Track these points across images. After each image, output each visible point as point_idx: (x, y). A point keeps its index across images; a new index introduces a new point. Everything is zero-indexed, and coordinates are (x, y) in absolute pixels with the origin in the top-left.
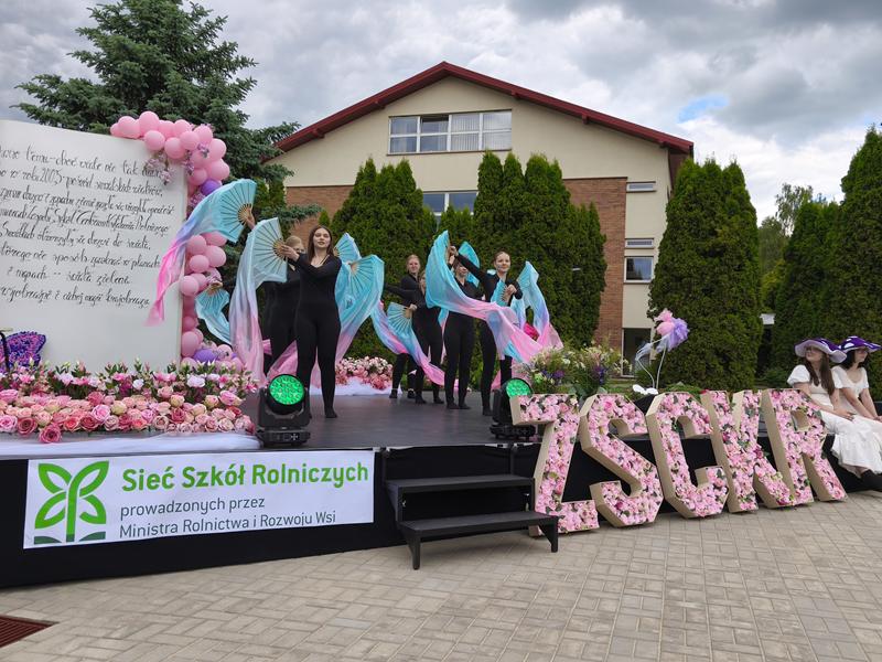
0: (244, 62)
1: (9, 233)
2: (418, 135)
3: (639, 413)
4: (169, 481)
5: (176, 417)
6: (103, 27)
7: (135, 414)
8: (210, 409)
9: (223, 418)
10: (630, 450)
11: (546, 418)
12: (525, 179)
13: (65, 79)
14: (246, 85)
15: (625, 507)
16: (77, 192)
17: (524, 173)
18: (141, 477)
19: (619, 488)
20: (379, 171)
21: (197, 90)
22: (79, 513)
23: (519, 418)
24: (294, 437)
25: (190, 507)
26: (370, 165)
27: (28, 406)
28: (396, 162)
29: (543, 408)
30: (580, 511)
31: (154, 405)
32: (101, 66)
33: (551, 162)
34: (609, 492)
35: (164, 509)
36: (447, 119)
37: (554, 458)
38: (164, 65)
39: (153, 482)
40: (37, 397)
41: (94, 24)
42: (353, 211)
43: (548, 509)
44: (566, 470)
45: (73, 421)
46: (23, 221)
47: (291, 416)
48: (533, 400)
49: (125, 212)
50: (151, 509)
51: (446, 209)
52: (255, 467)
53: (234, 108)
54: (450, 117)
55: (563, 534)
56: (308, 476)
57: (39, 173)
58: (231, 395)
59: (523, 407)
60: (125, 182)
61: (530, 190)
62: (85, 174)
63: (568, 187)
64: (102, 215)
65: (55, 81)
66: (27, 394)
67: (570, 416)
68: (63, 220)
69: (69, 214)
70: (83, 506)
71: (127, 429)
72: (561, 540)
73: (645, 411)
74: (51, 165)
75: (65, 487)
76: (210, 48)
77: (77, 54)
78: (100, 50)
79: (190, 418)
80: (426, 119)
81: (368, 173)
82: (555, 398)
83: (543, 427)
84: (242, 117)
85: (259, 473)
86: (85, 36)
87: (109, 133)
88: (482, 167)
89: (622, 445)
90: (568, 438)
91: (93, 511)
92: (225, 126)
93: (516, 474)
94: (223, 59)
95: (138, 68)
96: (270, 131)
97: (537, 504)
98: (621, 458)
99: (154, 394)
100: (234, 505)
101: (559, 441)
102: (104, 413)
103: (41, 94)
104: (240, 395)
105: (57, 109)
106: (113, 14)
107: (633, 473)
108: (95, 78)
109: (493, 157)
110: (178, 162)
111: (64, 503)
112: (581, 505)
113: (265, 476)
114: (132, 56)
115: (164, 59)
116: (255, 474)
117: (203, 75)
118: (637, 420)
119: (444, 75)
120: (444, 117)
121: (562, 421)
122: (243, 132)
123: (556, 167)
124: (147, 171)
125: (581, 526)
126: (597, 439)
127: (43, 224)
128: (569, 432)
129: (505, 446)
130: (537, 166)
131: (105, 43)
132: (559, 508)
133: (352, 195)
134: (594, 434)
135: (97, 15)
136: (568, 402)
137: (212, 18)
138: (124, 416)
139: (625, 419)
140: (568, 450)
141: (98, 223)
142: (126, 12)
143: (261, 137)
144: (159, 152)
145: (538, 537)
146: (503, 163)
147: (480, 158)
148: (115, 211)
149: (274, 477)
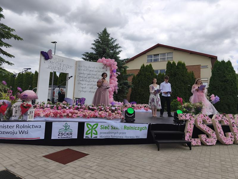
0: (120, 47)
1: (80, 80)
2: (153, 58)
3: (210, 119)
4: (109, 128)
5: (109, 115)
6: (96, 43)
7: (103, 115)
8: (116, 114)
9: (118, 116)
10: (208, 127)
11: (187, 119)
12: (177, 66)
13: (89, 53)
14: (120, 51)
15: (207, 141)
16: (91, 73)
17: (176, 65)
18: (104, 127)
19: (206, 136)
20: (145, 66)
21: (111, 53)
22: (93, 133)
23: (180, 118)
24: (132, 120)
25: (112, 133)
26: (143, 65)
27: (85, 112)
28: (149, 64)
29: (186, 117)
30: (196, 141)
31: (106, 113)
32: (95, 50)
33: (183, 62)
34: (203, 137)
35: (107, 133)
36: (159, 55)
37: (189, 128)
38: (106, 49)
39: (106, 128)
40: (86, 111)
41: (94, 43)
42: (140, 74)
43: (188, 140)
44: (192, 131)
45: (92, 115)
46: (82, 78)
47: (131, 116)
48: (184, 115)
49: (99, 76)
50: (105, 133)
51: (159, 73)
52: (125, 126)
53: (118, 56)
54: (160, 54)
55: (193, 146)
56: (135, 128)
57: (85, 70)
58: (120, 111)
59: (181, 116)
60: (99, 71)
61: (178, 69)
62: (93, 69)
63: (187, 67)
64: (95, 77)
65: (87, 53)
66: (84, 110)
67: (192, 119)
68: (89, 78)
69: (90, 77)
70: (94, 131)
71: (101, 117)
72: (192, 147)
73: (211, 118)
74: (87, 68)
75: (91, 128)
76: (114, 45)
77: (91, 48)
78: (95, 47)
79: (112, 115)
80: (154, 55)
81: (143, 67)
82: (189, 114)
83: (186, 121)
84: (119, 57)
85: (125, 127)
86: (93, 45)
87: (97, 62)
88: (167, 64)
89: (206, 126)
90: (192, 123)
91: (95, 133)
92: (117, 59)
93: (180, 131)
94: (116, 47)
95: (101, 49)
96: (125, 60)
97: (185, 138)
98: (206, 129)
99: (106, 111)
100: (120, 133)
101: (190, 124)
102: (97, 114)
103: (85, 55)
104: (121, 111)
105: (88, 58)
106: (97, 40)
107: (209, 133)
108: (94, 52)
109: (170, 62)
110: (108, 66)
111: (90, 131)
112: (196, 139)
113: (126, 128)
114: (100, 47)
115: (106, 48)
116: (124, 127)
117: (113, 50)
118: (209, 120)
119: (158, 46)
120: (158, 55)
121: (191, 120)
122: (120, 60)
123: (184, 63)
124: (103, 68)
125: (196, 144)
126: (200, 124)
127: (86, 78)
128: (192, 122)
129: (177, 124)
130: (179, 63)
131: (96, 46)
132: (191, 140)
133: (140, 71)
134: (199, 123)
135: (95, 41)
136: (192, 115)
137: (114, 40)
138: (101, 115)
139: (206, 120)
140: (192, 126)
141: (95, 78)
142: (100, 40)
143: (123, 61)
144: (105, 65)
145: (186, 146)
146: (172, 63)
147: (167, 62)
148: (97, 76)
149: (128, 128)
